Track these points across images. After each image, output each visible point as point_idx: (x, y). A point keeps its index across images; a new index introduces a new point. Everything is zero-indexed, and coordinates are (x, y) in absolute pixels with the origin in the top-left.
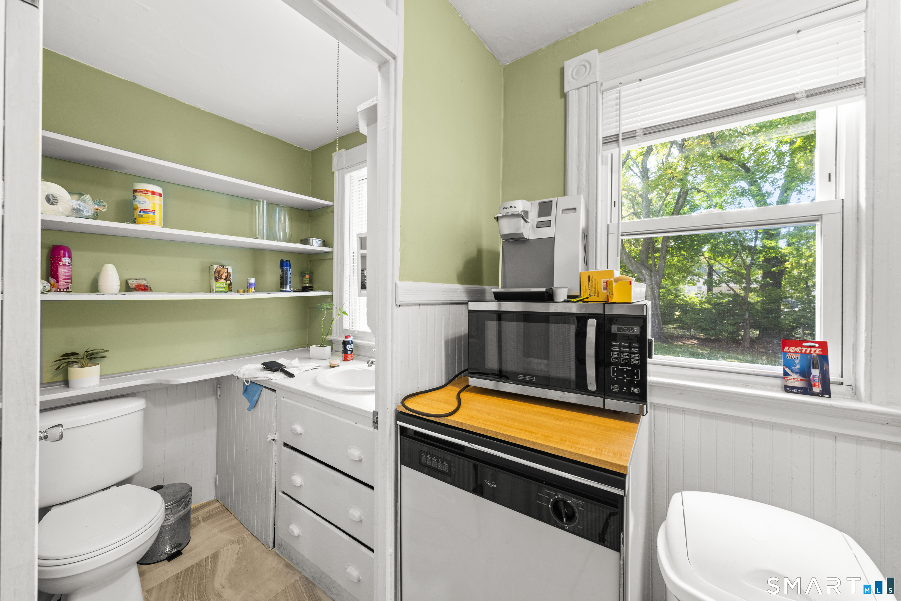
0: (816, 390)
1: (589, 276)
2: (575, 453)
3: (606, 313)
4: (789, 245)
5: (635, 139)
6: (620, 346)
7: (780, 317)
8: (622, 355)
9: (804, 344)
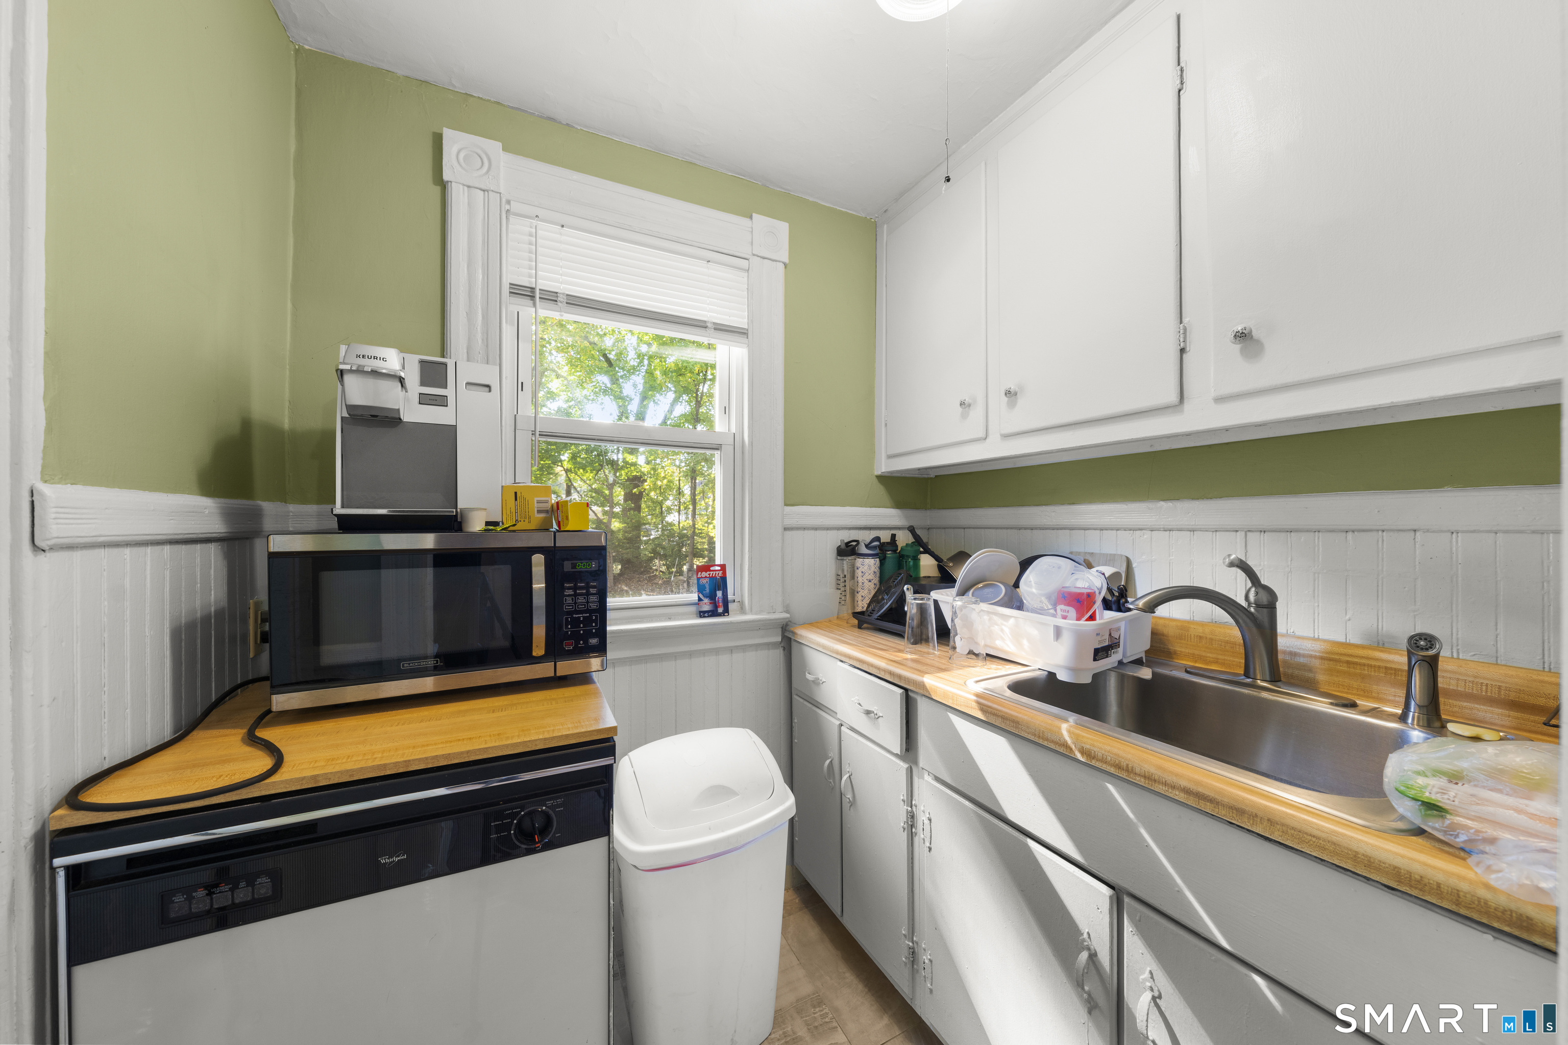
0: (720, 610)
1: (516, 493)
2: (551, 737)
3: (557, 545)
4: (648, 463)
5: (557, 304)
6: (575, 588)
7: (640, 548)
8: (578, 598)
9: (711, 569)
